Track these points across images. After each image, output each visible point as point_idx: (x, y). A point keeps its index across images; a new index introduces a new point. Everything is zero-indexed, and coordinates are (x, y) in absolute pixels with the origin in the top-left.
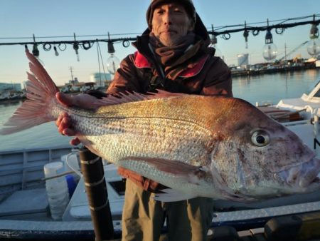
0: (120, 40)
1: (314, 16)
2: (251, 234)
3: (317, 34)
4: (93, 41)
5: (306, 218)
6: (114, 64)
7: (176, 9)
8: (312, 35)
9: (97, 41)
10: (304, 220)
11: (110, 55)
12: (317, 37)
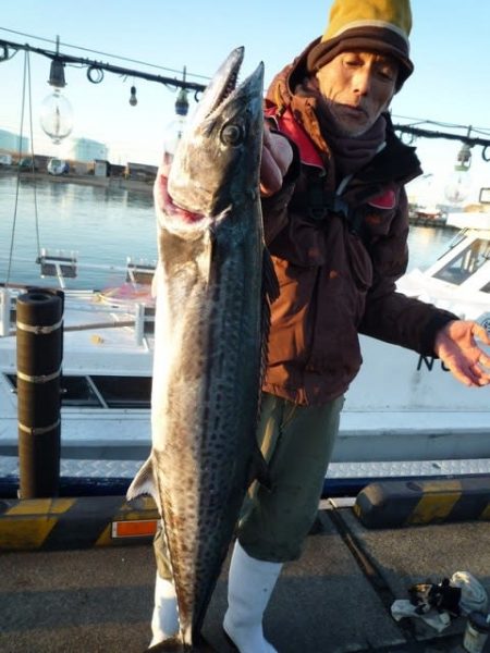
0: (82, 61)
1: (470, 129)
2: (330, 507)
3: (466, 164)
4: (16, 46)
5: (428, 487)
6: (58, 111)
7: (385, 70)
8: (460, 163)
9: (27, 48)
10: (425, 490)
11: (52, 88)
12: (466, 169)
